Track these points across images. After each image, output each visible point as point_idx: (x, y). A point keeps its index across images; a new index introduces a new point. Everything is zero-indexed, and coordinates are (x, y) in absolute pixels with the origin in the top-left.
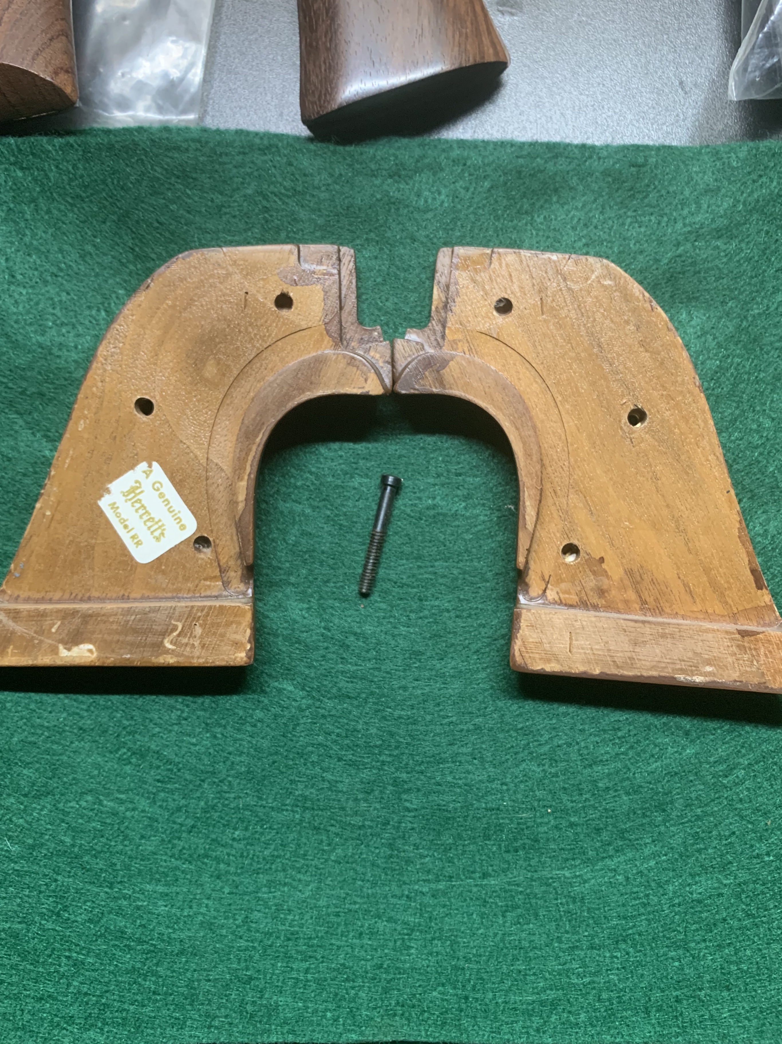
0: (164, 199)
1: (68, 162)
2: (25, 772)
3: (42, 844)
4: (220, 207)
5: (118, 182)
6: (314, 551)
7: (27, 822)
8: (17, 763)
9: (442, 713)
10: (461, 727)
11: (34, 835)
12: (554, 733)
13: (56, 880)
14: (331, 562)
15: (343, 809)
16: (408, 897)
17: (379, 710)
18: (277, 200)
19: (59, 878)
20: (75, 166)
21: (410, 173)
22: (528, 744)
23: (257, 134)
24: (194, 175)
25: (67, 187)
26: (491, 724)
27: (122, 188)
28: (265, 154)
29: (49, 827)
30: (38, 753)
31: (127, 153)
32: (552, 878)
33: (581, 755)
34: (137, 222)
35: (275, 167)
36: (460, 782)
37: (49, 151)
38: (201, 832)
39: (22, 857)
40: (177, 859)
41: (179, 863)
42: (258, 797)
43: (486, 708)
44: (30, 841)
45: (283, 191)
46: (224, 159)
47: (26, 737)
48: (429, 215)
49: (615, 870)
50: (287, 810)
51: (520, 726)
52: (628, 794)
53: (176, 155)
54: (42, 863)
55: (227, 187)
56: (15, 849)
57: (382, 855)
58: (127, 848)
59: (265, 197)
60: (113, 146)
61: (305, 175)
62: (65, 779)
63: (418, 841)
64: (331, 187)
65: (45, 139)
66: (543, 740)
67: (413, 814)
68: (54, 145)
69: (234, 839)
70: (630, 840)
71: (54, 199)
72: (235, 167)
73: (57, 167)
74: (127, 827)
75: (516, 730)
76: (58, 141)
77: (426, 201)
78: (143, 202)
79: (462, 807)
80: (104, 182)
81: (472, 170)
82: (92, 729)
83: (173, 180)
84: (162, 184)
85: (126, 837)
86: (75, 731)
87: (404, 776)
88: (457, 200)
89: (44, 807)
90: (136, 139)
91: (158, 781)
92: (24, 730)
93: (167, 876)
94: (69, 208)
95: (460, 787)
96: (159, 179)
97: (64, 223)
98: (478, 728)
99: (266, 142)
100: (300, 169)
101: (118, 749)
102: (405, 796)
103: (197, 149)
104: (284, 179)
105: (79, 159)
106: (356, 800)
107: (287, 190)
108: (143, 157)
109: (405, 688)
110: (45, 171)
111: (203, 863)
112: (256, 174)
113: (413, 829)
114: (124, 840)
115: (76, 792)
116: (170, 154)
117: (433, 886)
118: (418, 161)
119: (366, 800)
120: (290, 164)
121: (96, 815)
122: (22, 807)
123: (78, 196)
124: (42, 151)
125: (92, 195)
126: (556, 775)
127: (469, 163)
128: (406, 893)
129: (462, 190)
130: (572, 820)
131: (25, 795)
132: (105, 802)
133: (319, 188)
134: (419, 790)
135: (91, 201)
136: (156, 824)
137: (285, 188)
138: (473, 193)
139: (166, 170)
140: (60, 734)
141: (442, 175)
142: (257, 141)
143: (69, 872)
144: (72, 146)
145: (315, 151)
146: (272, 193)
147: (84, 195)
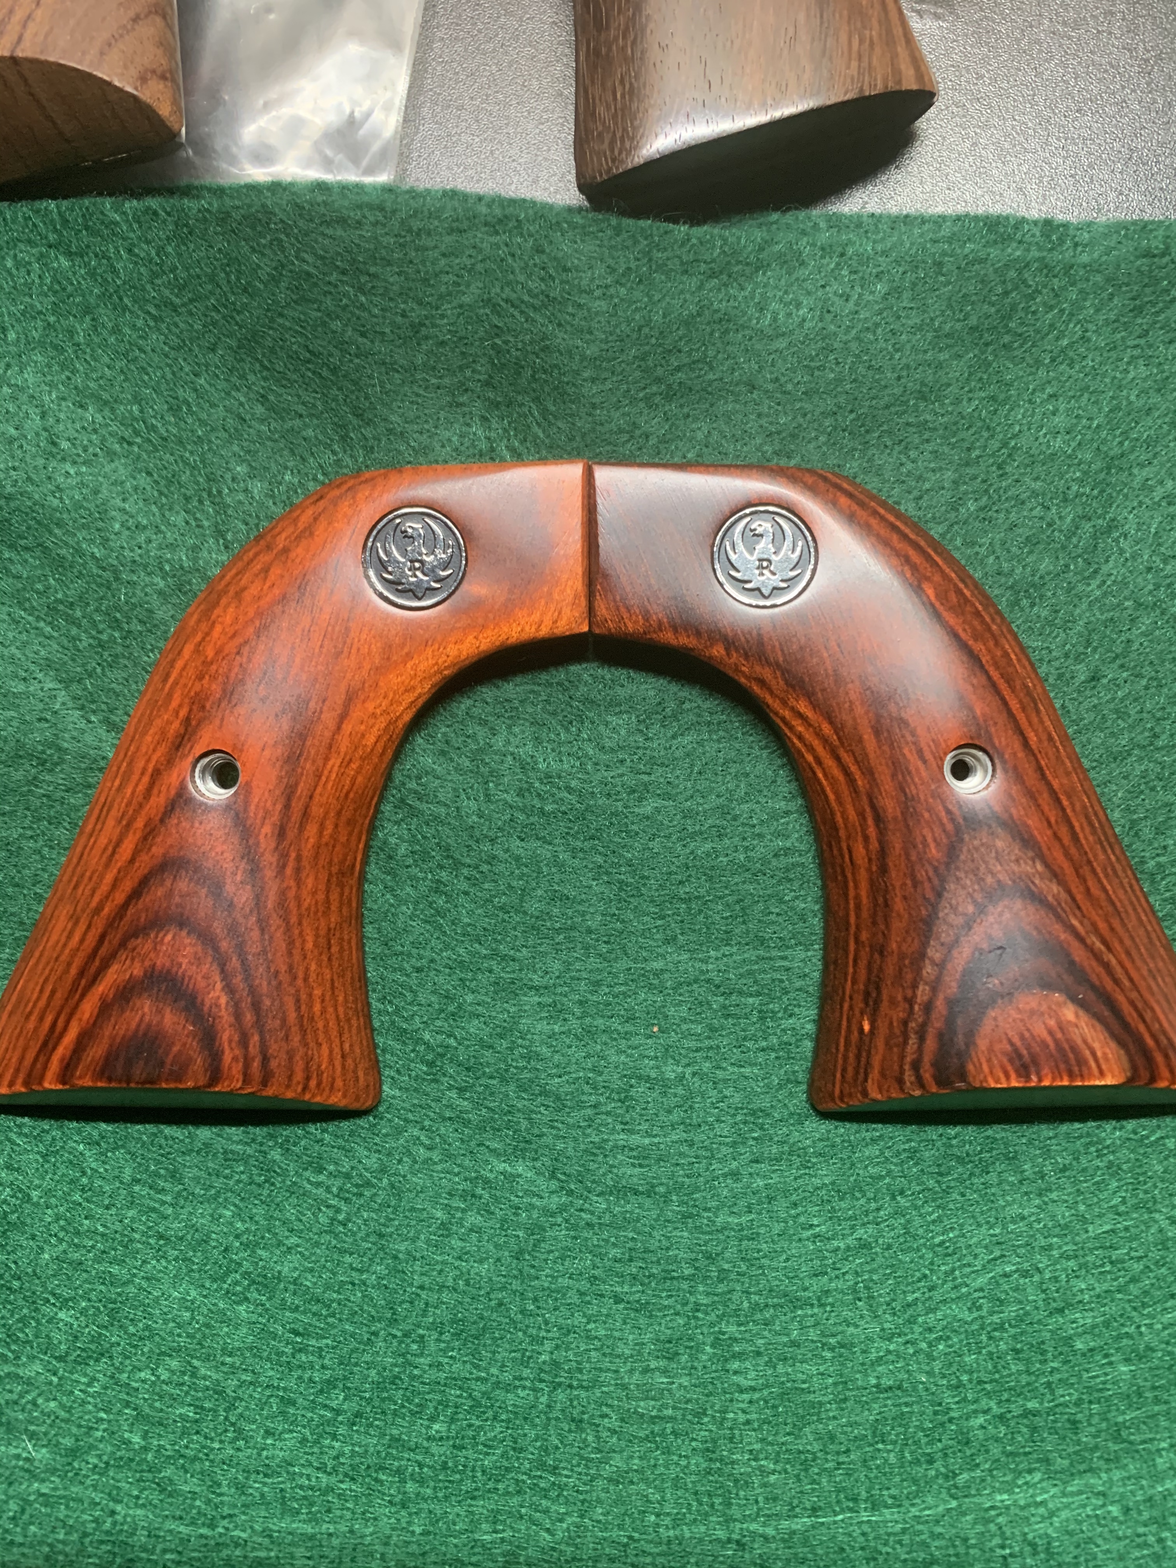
0: (319, 310)
1: (148, 242)
2: (62, 1315)
3: (92, 1447)
4: (416, 328)
5: (238, 279)
6: (572, 928)
7: (62, 1406)
8: (48, 1301)
9: (802, 1219)
10: (835, 1243)
11: (74, 1430)
12: (997, 1253)
13: (113, 1513)
14: (604, 948)
15: (625, 1387)
16: (738, 1542)
17: (691, 1216)
18: (516, 313)
19: (119, 1508)
20: (160, 250)
21: (748, 270)
22: (953, 1270)
23: (480, 198)
24: (372, 270)
25: (148, 287)
26: (888, 1237)
27: (245, 290)
28: (497, 233)
29: (103, 1415)
30: (86, 1281)
31: (253, 228)
32: (992, 1508)
33: (1044, 1291)
34: (272, 350)
35: (513, 255)
36: (832, 1341)
37: (116, 224)
38: (371, 1425)
39: (54, 1471)
40: (330, 1474)
41: (333, 1479)
42: (472, 1364)
43: (878, 1210)
44: (68, 1442)
45: (526, 298)
46: (425, 241)
47: (65, 1252)
48: (781, 344)
49: (1104, 1494)
50: (524, 1388)
51: (937, 1240)
52: (1127, 1360)
53: (340, 232)
54: (88, 1482)
55: (429, 290)
56: (42, 1455)
57: (693, 1468)
58: (240, 1454)
59: (496, 309)
60: (228, 214)
61: (566, 270)
62: (132, 1329)
63: (757, 1446)
64: (612, 291)
65: (108, 203)
66: (978, 1264)
67: (746, 1397)
68: (124, 213)
69: (429, 1439)
70: (1131, 1443)
71: (125, 308)
72: (444, 255)
73: (130, 251)
74: (241, 1415)
75: (932, 1248)
76: (131, 205)
77: (775, 319)
78: (281, 315)
79: (835, 1384)
80: (212, 279)
81: (854, 263)
82: (181, 1238)
83: (334, 277)
84: (316, 285)
85: (239, 1431)
86: (152, 1241)
87: (733, 1329)
88: (829, 317)
89: (94, 1379)
90: (269, 203)
91: (297, 1333)
92: (61, 1240)
93: (312, 1504)
94: (152, 324)
95: (832, 1349)
96: (308, 274)
97: (141, 350)
98: (864, 1245)
99: (498, 212)
100: (555, 258)
101: (227, 1274)
102: (735, 1365)
103: (376, 224)
104: (529, 276)
105: (168, 238)
106: (646, 1370)
107: (536, 296)
108: (283, 237)
109: (735, 1175)
110: (109, 259)
111: (376, 1480)
112: (479, 267)
113: (748, 1422)
114: (236, 1439)
115: (151, 1351)
116: (329, 231)
117: (785, 1524)
118: (761, 249)
119: (665, 1372)
120: (540, 251)
121: (187, 1393)
122: (55, 1379)
123: (168, 304)
124: (103, 223)
125: (191, 301)
126: (1001, 1327)
127: (850, 251)
128: (735, 1536)
129: (836, 299)
130: (1030, 1405)
131: (60, 1359)
132: (203, 1371)
133: (590, 292)
134: (758, 1354)
135: (191, 314)
136: (292, 1411)
137: (530, 292)
138: (857, 304)
139: (322, 258)
140: (126, 1247)
141: (803, 273)
142: (484, 210)
143: (138, 1497)
144: (155, 213)
145: (584, 227)
146: (507, 301)
147: (177, 301)
